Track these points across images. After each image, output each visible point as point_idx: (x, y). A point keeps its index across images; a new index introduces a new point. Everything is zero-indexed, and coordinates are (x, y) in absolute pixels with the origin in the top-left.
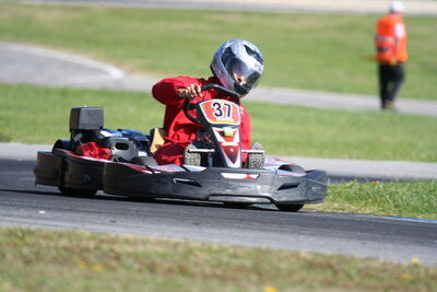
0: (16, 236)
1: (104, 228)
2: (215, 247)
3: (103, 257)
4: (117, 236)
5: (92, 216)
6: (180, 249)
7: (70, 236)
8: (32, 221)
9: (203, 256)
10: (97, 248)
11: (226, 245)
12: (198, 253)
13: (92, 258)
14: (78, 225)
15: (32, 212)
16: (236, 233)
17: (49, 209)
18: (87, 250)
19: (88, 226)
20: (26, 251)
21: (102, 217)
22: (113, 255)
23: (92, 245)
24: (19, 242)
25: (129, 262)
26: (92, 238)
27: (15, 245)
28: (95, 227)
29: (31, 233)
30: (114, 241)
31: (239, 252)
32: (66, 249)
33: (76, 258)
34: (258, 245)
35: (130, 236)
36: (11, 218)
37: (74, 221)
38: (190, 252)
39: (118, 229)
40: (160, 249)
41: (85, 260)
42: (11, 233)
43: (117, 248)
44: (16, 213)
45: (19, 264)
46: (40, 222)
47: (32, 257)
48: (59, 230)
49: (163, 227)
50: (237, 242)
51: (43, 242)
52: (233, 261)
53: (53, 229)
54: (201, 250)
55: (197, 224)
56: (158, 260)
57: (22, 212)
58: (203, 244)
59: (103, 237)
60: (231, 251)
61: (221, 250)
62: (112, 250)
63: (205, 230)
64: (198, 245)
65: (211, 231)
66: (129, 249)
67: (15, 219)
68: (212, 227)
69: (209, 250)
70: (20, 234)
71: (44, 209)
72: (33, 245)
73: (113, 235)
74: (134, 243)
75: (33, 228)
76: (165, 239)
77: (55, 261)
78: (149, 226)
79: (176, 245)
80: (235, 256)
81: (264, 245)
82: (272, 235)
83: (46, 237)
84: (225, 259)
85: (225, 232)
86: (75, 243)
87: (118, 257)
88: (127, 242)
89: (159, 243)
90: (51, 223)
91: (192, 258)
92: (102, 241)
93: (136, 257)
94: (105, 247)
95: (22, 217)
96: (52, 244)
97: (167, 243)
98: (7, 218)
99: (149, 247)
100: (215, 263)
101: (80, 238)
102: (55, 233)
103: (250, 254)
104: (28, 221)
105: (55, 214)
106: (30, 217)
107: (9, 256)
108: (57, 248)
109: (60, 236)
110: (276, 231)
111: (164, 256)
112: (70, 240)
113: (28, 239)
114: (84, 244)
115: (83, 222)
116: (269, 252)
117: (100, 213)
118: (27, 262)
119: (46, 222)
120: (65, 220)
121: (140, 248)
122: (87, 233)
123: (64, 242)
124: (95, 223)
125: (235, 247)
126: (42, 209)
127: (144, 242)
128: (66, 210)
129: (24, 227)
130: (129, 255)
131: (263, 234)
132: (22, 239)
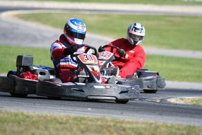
0: (78, 120)
1: (117, 116)
2: (169, 125)
3: (117, 130)
4: (124, 120)
5: (112, 111)
6: (153, 126)
7: (102, 120)
8: (85, 113)
9: (164, 129)
10: (114, 125)
11: (174, 124)
12: (161, 128)
13: (112, 130)
14: (106, 115)
15: (84, 109)
16: (178, 118)
17: (92, 108)
18: (110, 126)
19: (110, 115)
20: (82, 127)
21: (117, 111)
22: (121, 128)
23: (112, 124)
24: (79, 123)
25: (130, 132)
26: (112, 121)
27: (77, 124)
28: (113, 116)
29: (84, 119)
30: (122, 122)
31: (180, 127)
32: (100, 126)
33: (105, 130)
34: (189, 124)
35: (130, 120)
36: (75, 112)
37: (104, 113)
38: (158, 127)
39: (124, 117)
40: (144, 126)
41: (109, 131)
42: (75, 119)
43: (124, 125)
44: (77, 109)
45: (79, 133)
46: (88, 113)
47: (85, 129)
48: (97, 117)
49: (145, 116)
50: (180, 123)
51: (90, 123)
52: (178, 132)
53: (94, 116)
54: (163, 126)
55: (161, 114)
56: (143, 131)
57: (80, 109)
58: (164, 123)
59: (118, 120)
60: (177, 127)
61: (172, 126)
62: (121, 127)
63: (164, 117)
64: (161, 124)
65: (168, 117)
66: (129, 126)
67: (77, 112)
68: (168, 116)
69: (167, 126)
70: (79, 119)
71: (90, 107)
72: (85, 124)
73: (122, 119)
74: (132, 123)
75: (85, 116)
76: (146, 121)
77: (95, 131)
78: (139, 115)
79: (151, 124)
80: (178, 129)
81: (192, 124)
82: (196, 119)
83: (91, 120)
84: (174, 131)
85: (174, 118)
86: (104, 123)
87: (124, 130)
88: (128, 122)
89: (143, 123)
90: (93, 114)
91: (159, 130)
92: (117, 122)
93: (133, 129)
94: (118, 125)
95: (81, 111)
96: (94, 123)
97: (147, 123)
98: (73, 112)
99: (139, 125)
100: (169, 132)
101: (107, 121)
102: (95, 119)
103: (185, 128)
104: (83, 113)
105: (95, 110)
106: (84, 111)
107: (75, 130)
108: (96, 126)
109: (98, 120)
110: (198, 118)
111: (145, 129)
112: (102, 122)
113: (83, 122)
114: (109, 124)
115: (108, 113)
116: (194, 127)
117: (116, 109)
118: (83, 132)
119: (91, 114)
120: (100, 113)
121: (135, 126)
122: (110, 119)
123: (99, 123)
124: (113, 114)
125: (179, 125)
126: (89, 107)
127: (137, 123)
128: (100, 108)
129: (81, 116)
130: (129, 129)
131: (192, 119)
132: (80, 121)
